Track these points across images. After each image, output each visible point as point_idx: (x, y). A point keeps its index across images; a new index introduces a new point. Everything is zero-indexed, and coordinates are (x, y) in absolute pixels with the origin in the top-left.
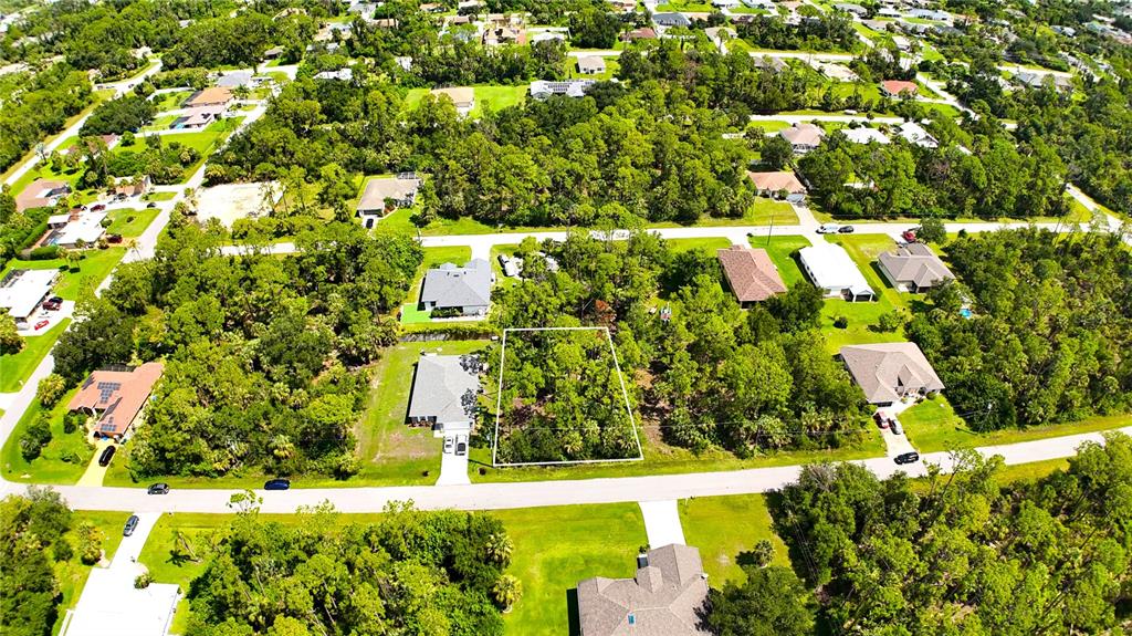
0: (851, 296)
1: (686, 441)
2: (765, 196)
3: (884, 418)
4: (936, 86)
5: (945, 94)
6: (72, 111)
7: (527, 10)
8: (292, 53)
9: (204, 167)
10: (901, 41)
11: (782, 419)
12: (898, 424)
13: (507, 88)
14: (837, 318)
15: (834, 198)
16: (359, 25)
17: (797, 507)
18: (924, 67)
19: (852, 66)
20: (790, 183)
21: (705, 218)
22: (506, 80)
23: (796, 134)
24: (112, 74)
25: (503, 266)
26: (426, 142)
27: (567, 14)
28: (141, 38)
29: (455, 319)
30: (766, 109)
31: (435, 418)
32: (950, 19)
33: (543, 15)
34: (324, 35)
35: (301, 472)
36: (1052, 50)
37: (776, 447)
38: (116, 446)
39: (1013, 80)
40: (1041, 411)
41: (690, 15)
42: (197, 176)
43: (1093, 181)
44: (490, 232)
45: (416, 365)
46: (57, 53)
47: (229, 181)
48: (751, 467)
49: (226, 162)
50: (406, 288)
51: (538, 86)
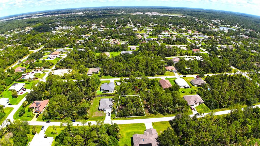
0: (186, 87)
1: (153, 112)
2: (168, 71)
3: (192, 108)
4: (204, 50)
5: (206, 51)
6: (25, 55)
7: (120, 38)
8: (72, 45)
9: (55, 66)
10: (197, 42)
11: (172, 108)
12: (195, 108)
13: (116, 53)
14: (183, 91)
15: (182, 71)
16: (85, 40)
17: (175, 122)
18: (202, 46)
19: (186, 47)
20: (173, 68)
21: (156, 75)
22: (116, 51)
23: (174, 60)
24: (33, 48)
25: (117, 84)
26: (101, 62)
27: (128, 39)
28: (39, 41)
29: (107, 93)
30: (168, 56)
31: (104, 109)
32: (208, 37)
33: (123, 39)
34: (78, 42)
35: (78, 119)
36: (229, 41)
37: (171, 113)
38: (39, 114)
39: (221, 48)
40: (224, 105)
41: (153, 39)
42: (54, 68)
43: (237, 65)
44: (114, 78)
45: (100, 101)
46: (20, 43)
47: (60, 69)
48: (166, 117)
49: (59, 65)
50: (98, 88)
51: (123, 52)
